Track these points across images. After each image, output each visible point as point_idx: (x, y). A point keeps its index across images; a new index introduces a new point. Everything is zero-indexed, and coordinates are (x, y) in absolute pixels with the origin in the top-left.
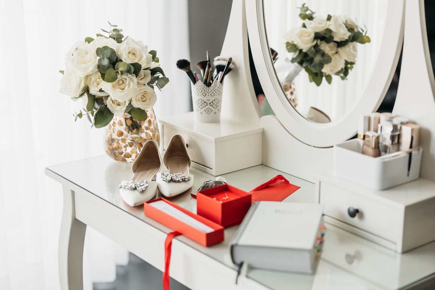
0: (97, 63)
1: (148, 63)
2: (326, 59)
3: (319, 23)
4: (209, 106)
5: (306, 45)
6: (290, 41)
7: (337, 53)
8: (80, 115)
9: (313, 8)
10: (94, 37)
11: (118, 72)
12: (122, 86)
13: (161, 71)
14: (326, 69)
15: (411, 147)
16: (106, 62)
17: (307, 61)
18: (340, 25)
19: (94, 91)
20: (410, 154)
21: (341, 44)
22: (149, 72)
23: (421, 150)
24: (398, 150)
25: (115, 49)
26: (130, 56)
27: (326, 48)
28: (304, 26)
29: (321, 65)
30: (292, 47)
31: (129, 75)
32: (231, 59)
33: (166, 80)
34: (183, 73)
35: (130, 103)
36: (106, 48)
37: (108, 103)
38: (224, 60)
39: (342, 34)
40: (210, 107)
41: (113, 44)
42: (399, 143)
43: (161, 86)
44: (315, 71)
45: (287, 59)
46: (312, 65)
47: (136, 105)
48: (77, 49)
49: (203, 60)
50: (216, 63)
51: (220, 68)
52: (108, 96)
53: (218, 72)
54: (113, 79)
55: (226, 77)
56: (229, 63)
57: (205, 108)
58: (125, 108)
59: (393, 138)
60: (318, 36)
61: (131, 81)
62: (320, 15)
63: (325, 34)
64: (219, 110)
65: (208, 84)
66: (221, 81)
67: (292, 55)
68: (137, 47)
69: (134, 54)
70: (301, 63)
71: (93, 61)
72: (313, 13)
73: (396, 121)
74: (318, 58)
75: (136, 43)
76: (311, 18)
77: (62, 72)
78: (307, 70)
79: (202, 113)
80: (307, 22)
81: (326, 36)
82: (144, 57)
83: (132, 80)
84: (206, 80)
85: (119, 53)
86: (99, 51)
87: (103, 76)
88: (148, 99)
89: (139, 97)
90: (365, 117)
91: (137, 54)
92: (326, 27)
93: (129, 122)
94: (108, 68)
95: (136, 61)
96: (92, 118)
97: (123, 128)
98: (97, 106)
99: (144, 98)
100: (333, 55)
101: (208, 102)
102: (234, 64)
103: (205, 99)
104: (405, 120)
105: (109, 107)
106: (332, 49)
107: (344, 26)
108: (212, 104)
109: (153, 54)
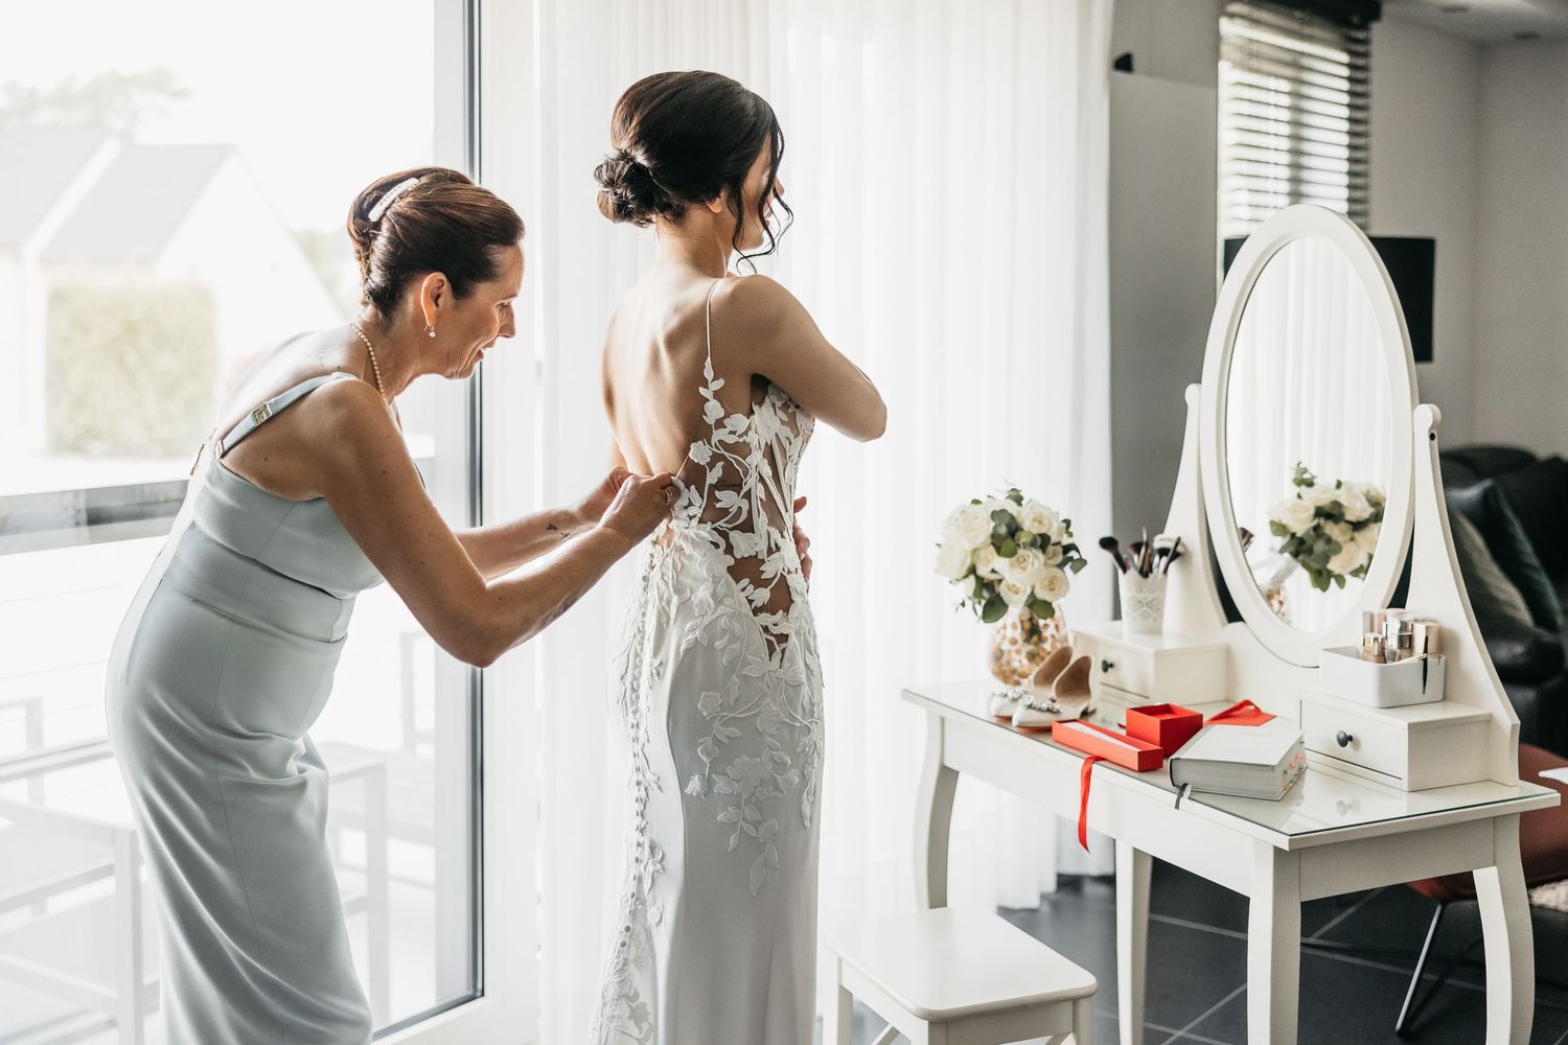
0: (991, 531)
1: (1060, 535)
2: (1333, 548)
3: (1323, 493)
4: (1145, 608)
5: (1301, 525)
6: (1276, 520)
7: (1352, 539)
8: (963, 604)
9: (1314, 470)
10: (983, 499)
11: (1019, 545)
12: (1023, 565)
13: (1078, 551)
14: (1334, 565)
15: (1426, 651)
16: (1003, 530)
17: (1305, 552)
18: (1357, 496)
19: (983, 571)
20: (1425, 660)
21: (1358, 526)
22: (1060, 549)
23: (1443, 658)
24: (1411, 656)
25: (1014, 514)
26: (1036, 524)
27: (1333, 530)
28: (1299, 496)
29: (1327, 559)
30: (1279, 528)
31: (1034, 550)
32: (1179, 539)
33: (1083, 562)
34: (1107, 557)
35: (1032, 592)
36: (1003, 511)
37: (1002, 589)
38: (1170, 540)
39: (1358, 510)
40: (1148, 610)
41: (1012, 507)
42: (1411, 647)
43: (1076, 570)
44: (1316, 566)
45: (1272, 549)
46: (1313, 557)
47: (1041, 595)
48: (963, 512)
49: (1137, 540)
50: (1158, 543)
51: (1163, 552)
52: (1000, 581)
53: (1161, 558)
54: (1011, 554)
55: (1173, 566)
56: (1177, 544)
57: (1141, 611)
58: (1025, 598)
59: (1401, 639)
60: (1320, 513)
61: (1035, 559)
62: (1325, 480)
63: (1332, 509)
64: (1161, 616)
65: (1145, 571)
66: (1165, 571)
67: (1280, 541)
68: (1046, 513)
69: (1040, 522)
70: (1295, 555)
71: (987, 527)
72: (1313, 477)
73: (1406, 618)
74: (1319, 547)
75: (1044, 508)
76: (1310, 484)
77: (939, 546)
78: (1305, 566)
79: (1134, 619)
80: (1304, 489)
81: (1334, 512)
82: (1055, 527)
83: (1036, 556)
84: (1142, 568)
85: (1019, 520)
86: (995, 515)
87: (999, 550)
88: (1057, 588)
89: (1046, 582)
90: (1364, 613)
91: (1045, 521)
92: (1333, 499)
93: (1027, 625)
94: (1005, 538)
95: (1043, 531)
96: (980, 609)
97: (1018, 634)
98: (986, 594)
99: (1052, 585)
100: (1345, 542)
101: (1145, 602)
102: (1184, 546)
103: (1140, 597)
104: (1419, 617)
105: (1003, 594)
106: (1344, 534)
107: (1364, 499)
108: (1150, 604)
109: (1068, 522)
